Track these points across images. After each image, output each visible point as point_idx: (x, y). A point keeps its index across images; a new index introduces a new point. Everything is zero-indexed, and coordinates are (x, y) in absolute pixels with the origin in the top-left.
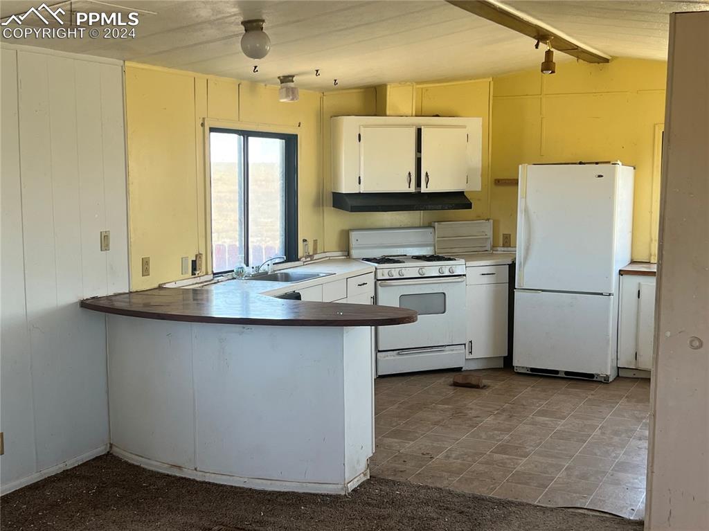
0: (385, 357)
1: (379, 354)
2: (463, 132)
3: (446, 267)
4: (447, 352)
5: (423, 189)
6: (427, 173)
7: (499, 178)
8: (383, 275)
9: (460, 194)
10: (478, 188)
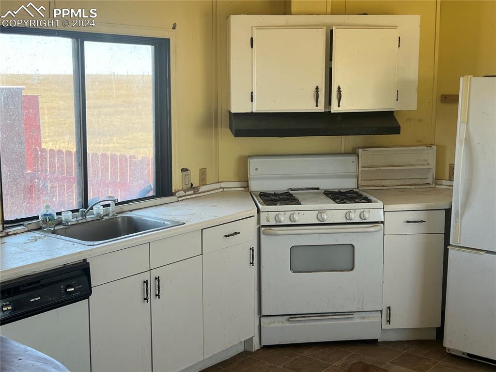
0: (269, 324)
1: (263, 319)
2: (393, 34)
3: (355, 211)
4: (357, 320)
5: (335, 109)
6: (339, 88)
7: (446, 93)
8: (268, 220)
9: (388, 115)
10: (413, 107)
